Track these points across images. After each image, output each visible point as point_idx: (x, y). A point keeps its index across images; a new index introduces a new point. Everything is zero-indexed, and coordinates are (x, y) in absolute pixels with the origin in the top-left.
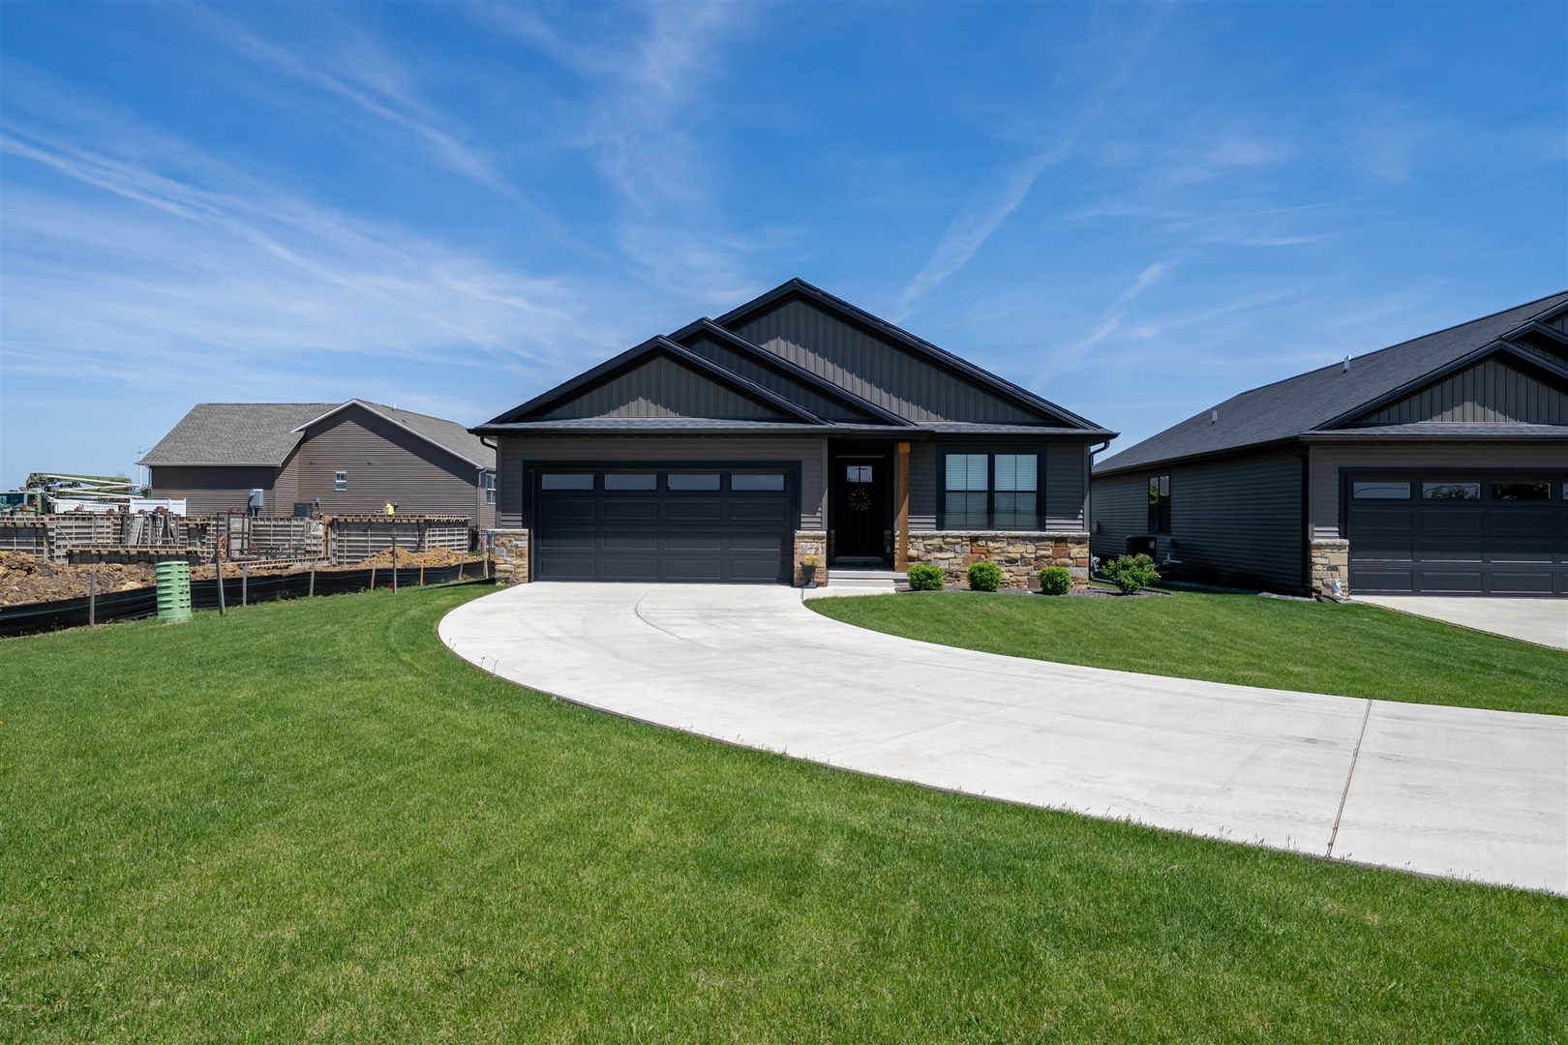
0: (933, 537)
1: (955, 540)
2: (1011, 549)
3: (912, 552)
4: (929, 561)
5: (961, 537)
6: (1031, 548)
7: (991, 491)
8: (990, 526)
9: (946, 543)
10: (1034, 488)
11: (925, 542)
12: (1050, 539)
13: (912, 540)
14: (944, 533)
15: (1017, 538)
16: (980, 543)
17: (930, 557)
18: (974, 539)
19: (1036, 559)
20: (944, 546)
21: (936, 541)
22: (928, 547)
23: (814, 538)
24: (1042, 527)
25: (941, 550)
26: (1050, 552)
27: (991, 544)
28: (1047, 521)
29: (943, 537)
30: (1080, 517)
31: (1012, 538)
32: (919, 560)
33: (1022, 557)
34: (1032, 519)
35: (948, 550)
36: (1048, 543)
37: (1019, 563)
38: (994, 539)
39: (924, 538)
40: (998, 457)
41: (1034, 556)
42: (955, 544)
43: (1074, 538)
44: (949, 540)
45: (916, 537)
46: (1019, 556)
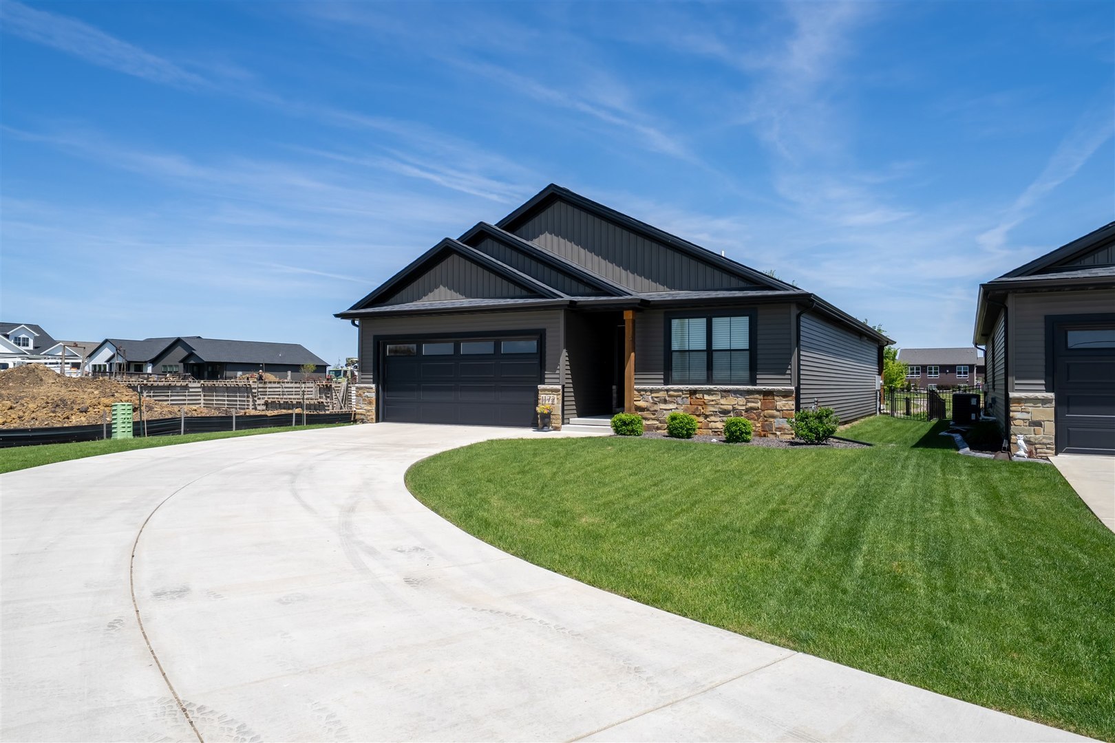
0: (658, 391)
1: (676, 394)
2: (723, 401)
3: (642, 404)
4: (656, 411)
5: (682, 391)
6: (741, 400)
7: (709, 351)
8: (709, 381)
9: (670, 396)
10: (747, 347)
11: (653, 395)
12: (759, 392)
13: (642, 393)
14: (669, 386)
15: (729, 391)
16: (697, 396)
17: (656, 407)
18: (693, 392)
19: (747, 411)
20: (667, 399)
21: (661, 394)
22: (656, 399)
23: (553, 391)
24: (753, 381)
25: (665, 402)
26: (759, 405)
27: (706, 397)
28: (758, 377)
29: (667, 391)
30: (788, 372)
31: (725, 391)
32: (648, 410)
33: (734, 409)
34: (745, 374)
35: (671, 402)
36: (757, 396)
37: (732, 414)
38: (709, 392)
39: (652, 391)
40: (714, 320)
41: (744, 408)
42: (677, 396)
43: (779, 391)
44: (671, 393)
45: (645, 391)
46: (730, 408)
